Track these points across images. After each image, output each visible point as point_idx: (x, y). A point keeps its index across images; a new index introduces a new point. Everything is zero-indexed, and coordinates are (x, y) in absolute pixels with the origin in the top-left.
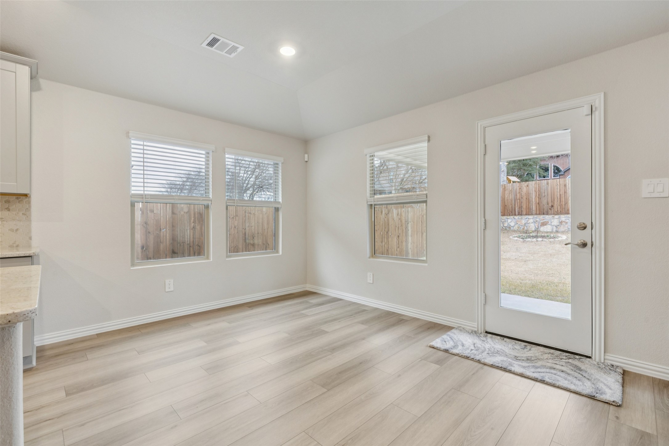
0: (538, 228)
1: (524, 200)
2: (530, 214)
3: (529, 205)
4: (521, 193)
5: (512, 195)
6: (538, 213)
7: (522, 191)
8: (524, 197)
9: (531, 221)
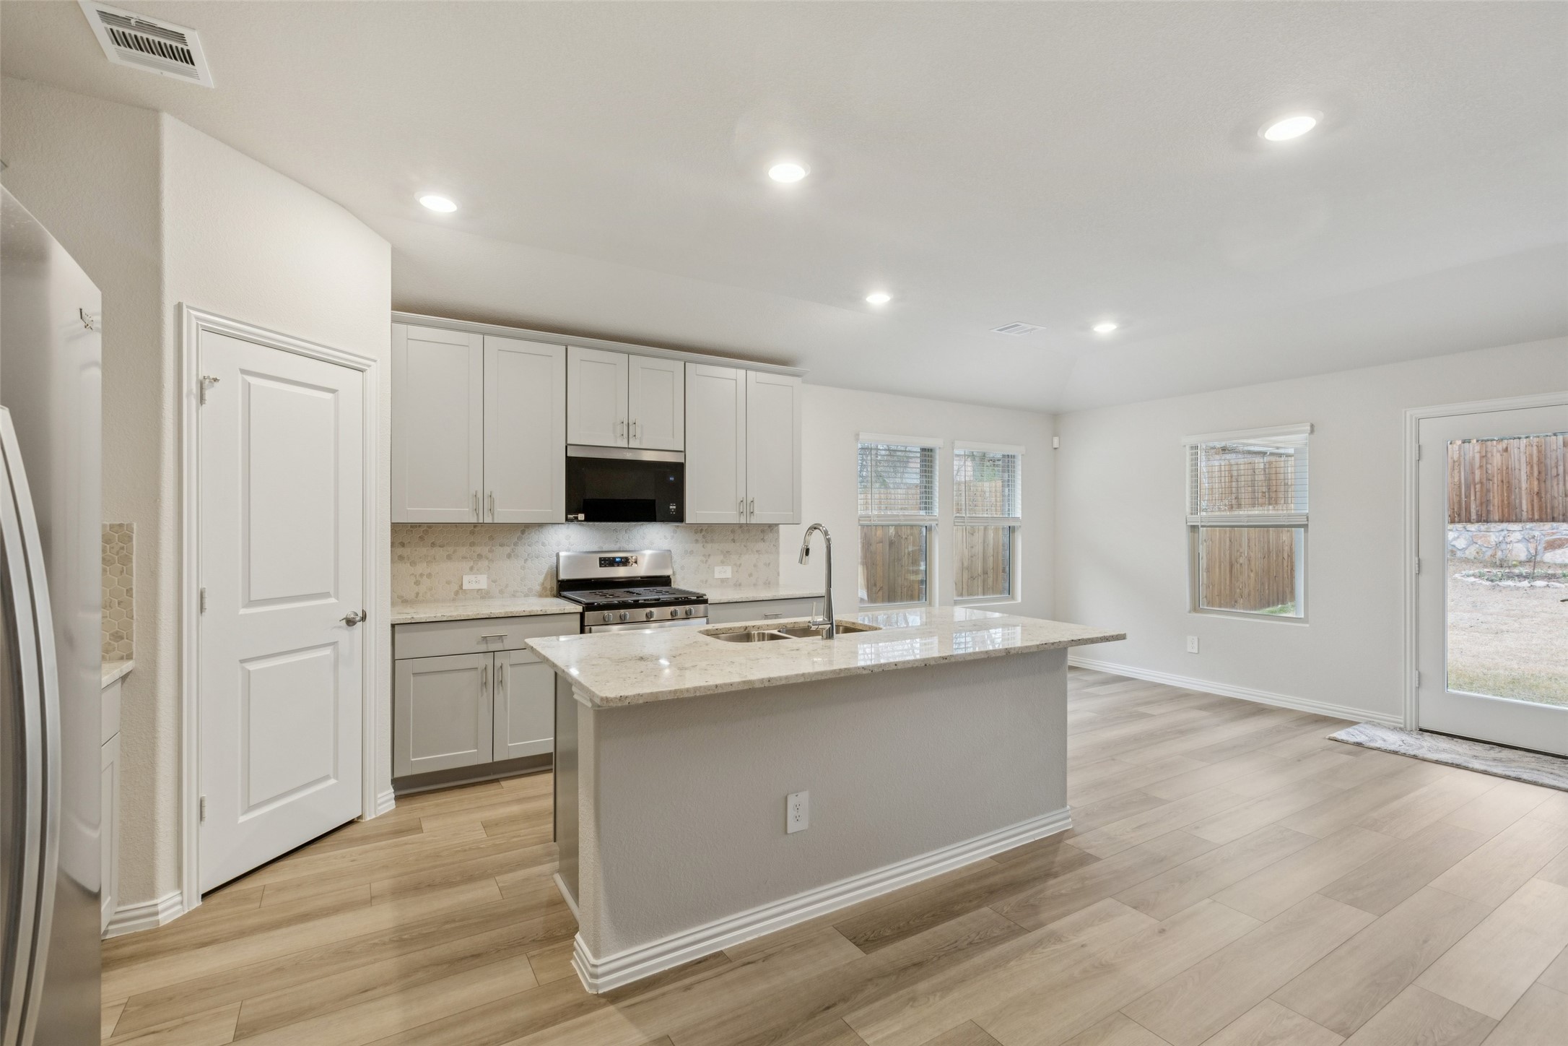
0: (1536, 555)
1: (1496, 485)
2: (1514, 519)
3: (1509, 497)
4: (1487, 469)
5: (1460, 472)
6: (1536, 517)
7: (1490, 462)
8: (1495, 479)
9: (1518, 536)
